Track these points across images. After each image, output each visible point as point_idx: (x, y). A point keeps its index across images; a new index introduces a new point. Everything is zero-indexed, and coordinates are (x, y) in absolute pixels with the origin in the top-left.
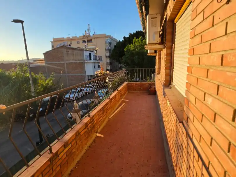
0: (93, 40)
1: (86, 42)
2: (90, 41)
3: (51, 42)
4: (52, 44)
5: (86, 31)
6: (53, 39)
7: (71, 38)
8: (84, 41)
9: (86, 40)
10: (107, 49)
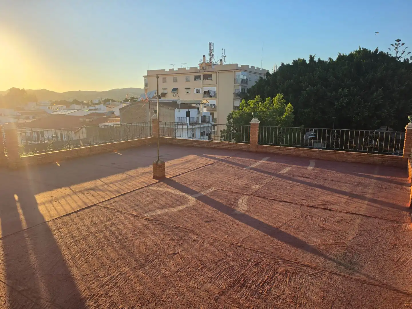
0: (214, 76)
1: (200, 80)
2: (207, 77)
3: (145, 77)
4: (145, 80)
5: (204, 56)
6: (148, 71)
7: (176, 71)
8: (197, 78)
9: (201, 75)
10: (237, 93)
